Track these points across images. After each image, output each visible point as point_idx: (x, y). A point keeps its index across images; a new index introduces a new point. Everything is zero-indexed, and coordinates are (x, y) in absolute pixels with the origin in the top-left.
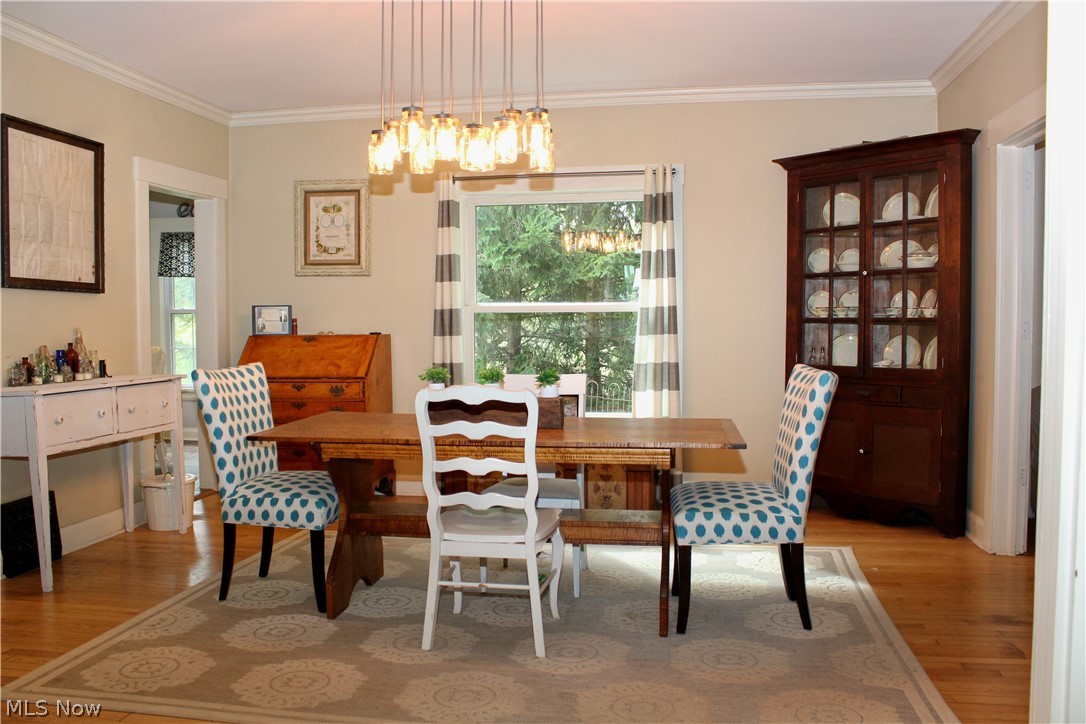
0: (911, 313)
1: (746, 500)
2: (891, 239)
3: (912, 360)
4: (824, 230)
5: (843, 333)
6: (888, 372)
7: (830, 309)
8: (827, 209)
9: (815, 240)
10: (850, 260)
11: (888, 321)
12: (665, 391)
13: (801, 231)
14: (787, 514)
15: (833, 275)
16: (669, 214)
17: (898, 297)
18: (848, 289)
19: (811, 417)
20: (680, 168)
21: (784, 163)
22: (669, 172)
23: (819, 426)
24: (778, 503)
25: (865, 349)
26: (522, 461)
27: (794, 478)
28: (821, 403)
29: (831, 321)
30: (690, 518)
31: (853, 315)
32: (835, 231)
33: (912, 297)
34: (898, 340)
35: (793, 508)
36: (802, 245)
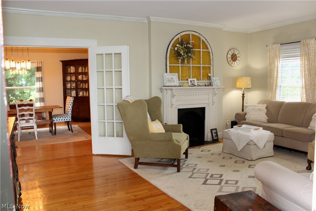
0: (84, 87)
1: (63, 116)
2: (80, 75)
3: (85, 95)
4: (69, 73)
5: (73, 91)
6: (81, 97)
7: (71, 87)
8: (69, 69)
9: (68, 75)
10: (73, 78)
11: (80, 89)
12: (42, 103)
13: (65, 73)
14: (68, 117)
15: (71, 81)
16: (41, 70)
17: (82, 85)
18: (73, 83)
19: (71, 103)
20: (42, 62)
21: (62, 61)
22: (40, 62)
23: (72, 104)
24: (67, 116)
25: (77, 93)
26: (32, 111)
27: (69, 112)
28: (72, 101)
29: (71, 89)
30: (55, 118)
31: (74, 88)
32: (71, 73)
33: (84, 84)
34: (82, 92)
35: (69, 116)
36: (65, 76)
